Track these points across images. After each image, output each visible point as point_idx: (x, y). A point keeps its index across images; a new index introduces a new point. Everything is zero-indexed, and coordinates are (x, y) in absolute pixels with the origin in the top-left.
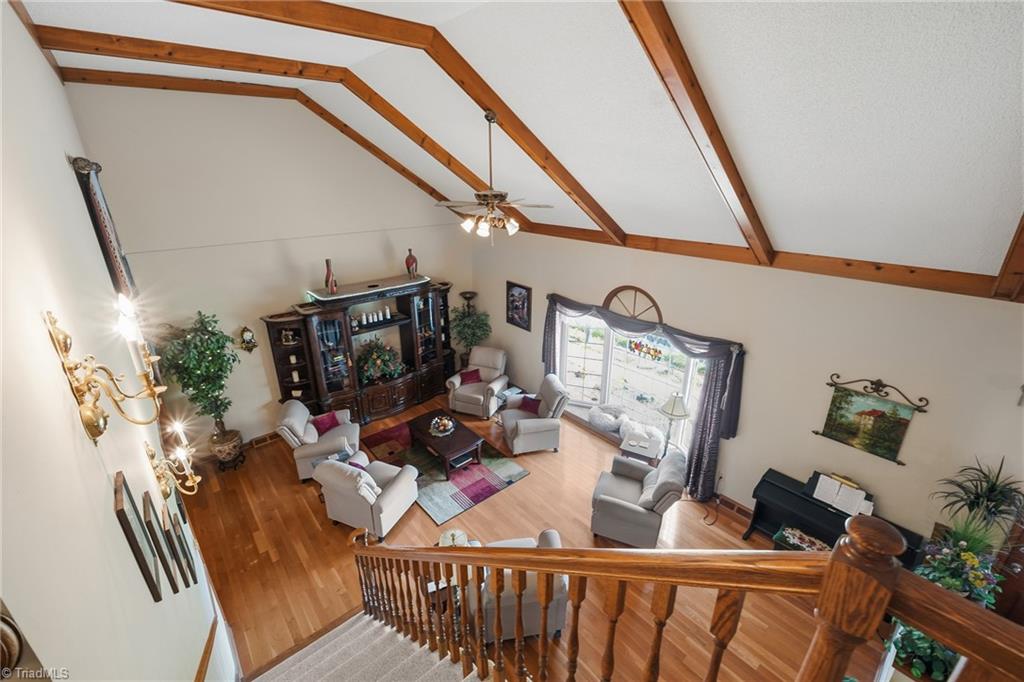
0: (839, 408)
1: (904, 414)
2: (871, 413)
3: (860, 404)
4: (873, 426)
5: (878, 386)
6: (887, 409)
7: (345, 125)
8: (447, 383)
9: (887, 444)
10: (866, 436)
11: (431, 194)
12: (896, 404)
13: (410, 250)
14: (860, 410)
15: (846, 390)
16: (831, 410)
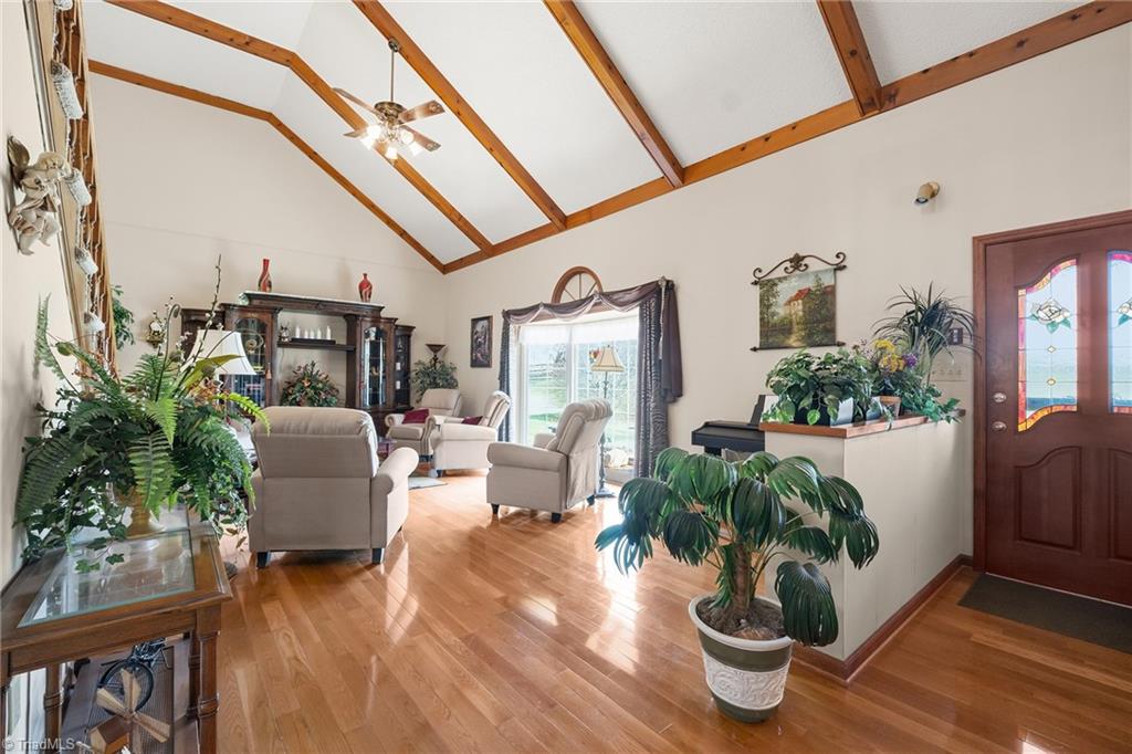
0: (769, 306)
1: (827, 280)
2: (797, 297)
3: (787, 290)
4: (804, 311)
5: (797, 261)
6: (809, 283)
7: (315, 153)
8: (386, 420)
9: (821, 326)
10: (800, 327)
11: (401, 235)
12: (816, 274)
13: (365, 275)
14: (788, 298)
15: (769, 281)
16: (761, 313)
